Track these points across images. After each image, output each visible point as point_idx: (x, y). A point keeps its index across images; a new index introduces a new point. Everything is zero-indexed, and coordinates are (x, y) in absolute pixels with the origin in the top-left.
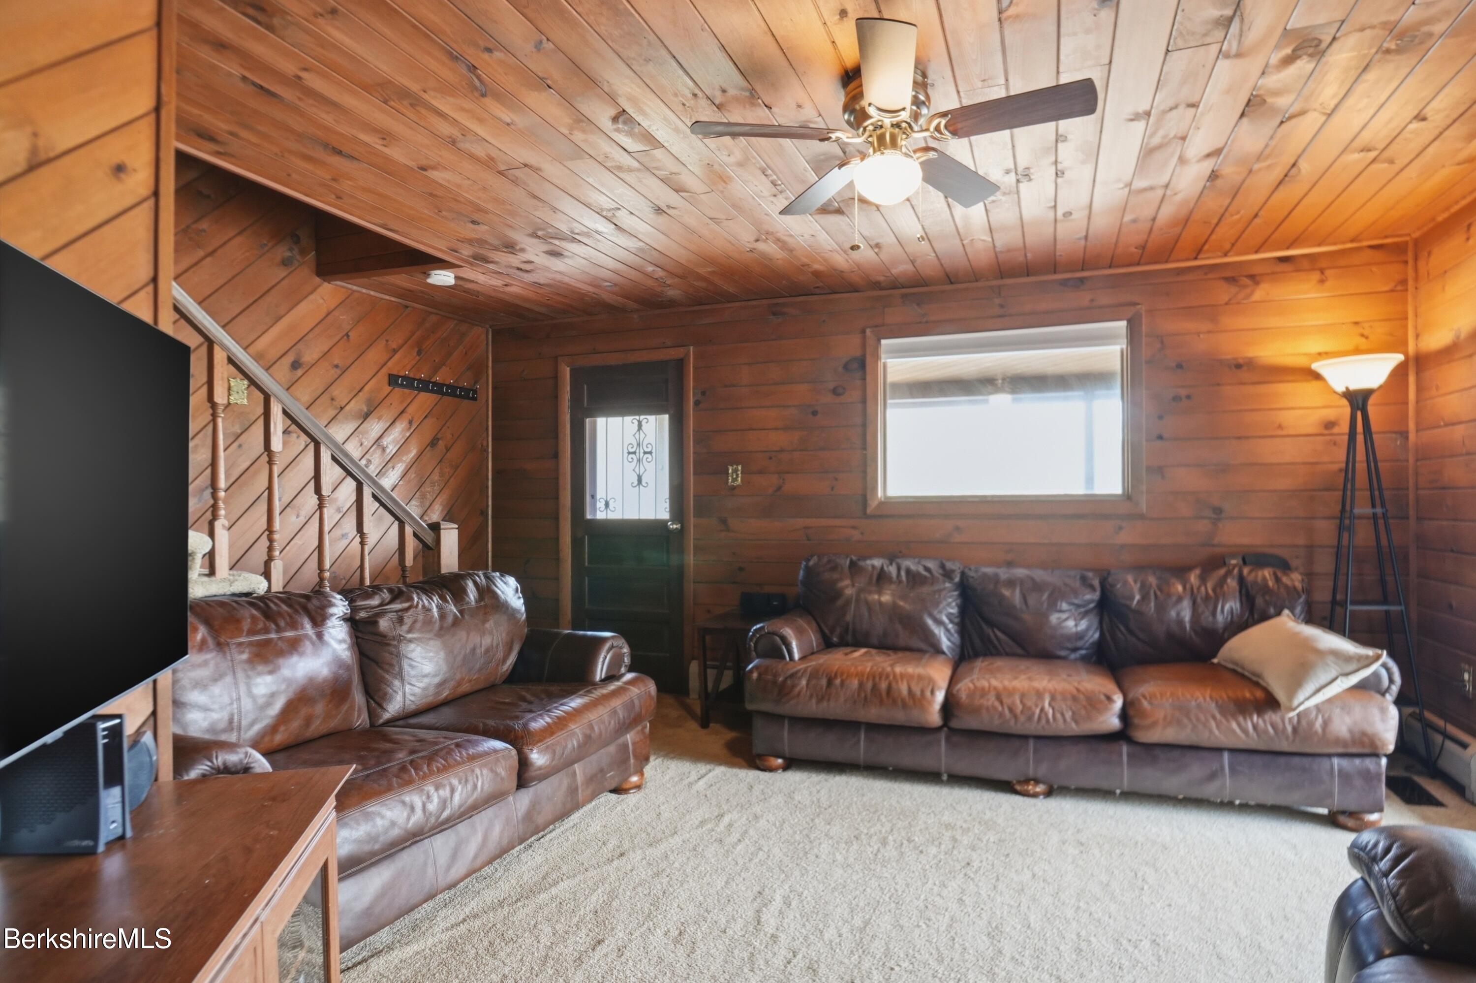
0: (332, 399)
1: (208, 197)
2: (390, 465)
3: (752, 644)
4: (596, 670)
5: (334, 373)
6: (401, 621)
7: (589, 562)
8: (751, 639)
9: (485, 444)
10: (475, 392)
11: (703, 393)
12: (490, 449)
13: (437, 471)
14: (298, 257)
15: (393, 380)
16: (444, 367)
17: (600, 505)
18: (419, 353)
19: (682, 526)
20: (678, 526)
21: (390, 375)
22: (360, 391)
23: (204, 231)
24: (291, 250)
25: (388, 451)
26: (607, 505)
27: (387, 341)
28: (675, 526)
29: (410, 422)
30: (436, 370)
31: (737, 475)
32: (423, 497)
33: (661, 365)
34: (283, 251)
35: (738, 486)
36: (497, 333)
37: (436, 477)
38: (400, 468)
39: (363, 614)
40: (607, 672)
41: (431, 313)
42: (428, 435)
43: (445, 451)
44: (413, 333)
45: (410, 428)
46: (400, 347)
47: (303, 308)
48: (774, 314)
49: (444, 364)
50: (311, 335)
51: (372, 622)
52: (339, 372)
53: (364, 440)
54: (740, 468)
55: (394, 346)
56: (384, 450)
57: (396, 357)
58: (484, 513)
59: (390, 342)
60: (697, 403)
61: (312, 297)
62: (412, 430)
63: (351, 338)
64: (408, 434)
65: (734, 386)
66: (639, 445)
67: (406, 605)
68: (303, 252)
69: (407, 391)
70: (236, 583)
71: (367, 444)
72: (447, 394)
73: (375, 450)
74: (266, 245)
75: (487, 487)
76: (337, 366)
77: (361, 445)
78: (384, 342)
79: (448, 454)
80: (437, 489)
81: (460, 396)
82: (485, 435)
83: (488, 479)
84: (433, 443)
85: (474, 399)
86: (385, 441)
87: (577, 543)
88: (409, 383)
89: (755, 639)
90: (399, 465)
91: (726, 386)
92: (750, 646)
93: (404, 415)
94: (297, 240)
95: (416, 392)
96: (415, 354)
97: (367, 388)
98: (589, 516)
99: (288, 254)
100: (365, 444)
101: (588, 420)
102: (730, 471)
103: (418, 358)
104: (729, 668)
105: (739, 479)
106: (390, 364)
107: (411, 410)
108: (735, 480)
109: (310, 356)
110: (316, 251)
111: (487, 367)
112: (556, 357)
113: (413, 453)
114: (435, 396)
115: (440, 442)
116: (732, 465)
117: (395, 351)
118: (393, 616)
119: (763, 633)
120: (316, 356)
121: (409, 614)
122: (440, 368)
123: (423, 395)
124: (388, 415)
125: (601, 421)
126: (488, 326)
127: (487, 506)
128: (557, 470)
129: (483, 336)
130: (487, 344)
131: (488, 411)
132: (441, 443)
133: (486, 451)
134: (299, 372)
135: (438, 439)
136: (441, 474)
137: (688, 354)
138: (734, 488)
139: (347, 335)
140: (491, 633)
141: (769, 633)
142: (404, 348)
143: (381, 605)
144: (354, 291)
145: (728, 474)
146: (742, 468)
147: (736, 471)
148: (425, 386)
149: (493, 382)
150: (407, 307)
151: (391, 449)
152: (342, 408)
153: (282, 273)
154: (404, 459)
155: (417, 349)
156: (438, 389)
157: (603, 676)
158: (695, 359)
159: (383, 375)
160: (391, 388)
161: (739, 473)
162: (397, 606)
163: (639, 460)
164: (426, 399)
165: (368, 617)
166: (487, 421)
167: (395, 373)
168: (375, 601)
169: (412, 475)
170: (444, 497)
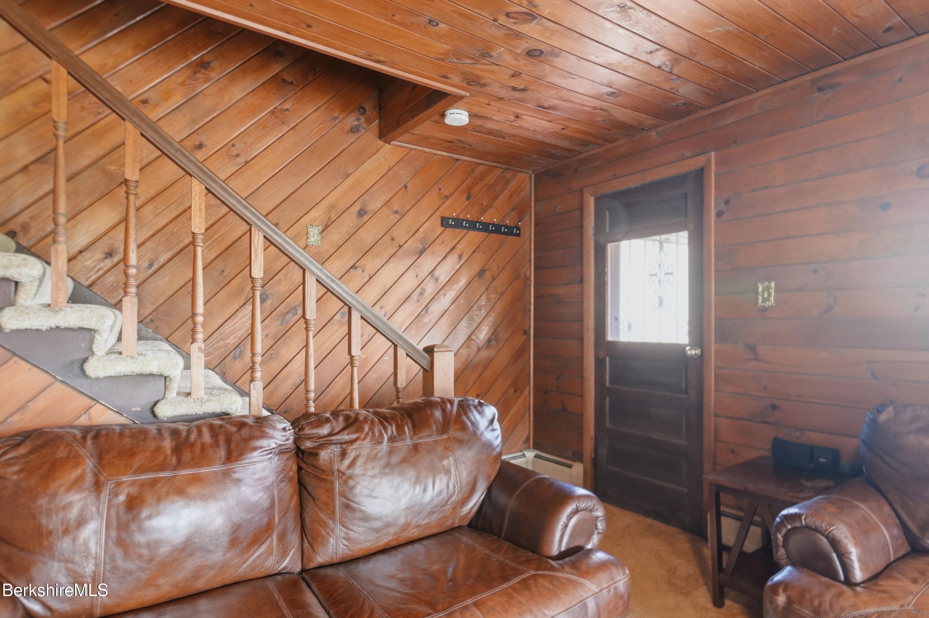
0: (392, 240)
1: (292, 83)
2: (442, 292)
3: (779, 536)
4: (552, 541)
5: (394, 218)
6: (343, 454)
7: (610, 383)
8: (778, 529)
9: (528, 273)
10: (518, 229)
11: (727, 202)
12: (532, 278)
13: (484, 298)
14: (364, 125)
15: (444, 222)
16: (490, 210)
17: (623, 327)
18: (468, 198)
19: (702, 352)
20: (698, 352)
21: (442, 218)
22: (416, 232)
23: (288, 110)
24: (358, 119)
25: (440, 280)
26: (630, 327)
27: (440, 189)
28: (693, 352)
29: (460, 257)
30: (483, 212)
31: (769, 295)
32: (471, 319)
33: (680, 180)
34: (351, 120)
35: (771, 307)
36: (538, 177)
37: (483, 302)
38: (451, 295)
39: (309, 444)
40: (568, 543)
41: (480, 164)
42: (475, 268)
43: (491, 280)
44: (463, 182)
45: (459, 262)
46: (451, 194)
47: (368, 165)
48: (820, 90)
49: (491, 207)
50: (374, 188)
51: (313, 453)
52: (398, 217)
53: (419, 272)
54: (773, 285)
55: (446, 193)
56: (437, 280)
57: (448, 202)
58: (526, 333)
59: (442, 191)
60: (719, 214)
61: (375, 157)
62: (462, 263)
63: (408, 188)
64: (458, 266)
65: (766, 188)
66: (660, 266)
67: (354, 436)
68: (369, 121)
69: (458, 230)
70: (208, 404)
71: (422, 276)
72: (492, 232)
73: (430, 279)
74: (337, 117)
75: (530, 311)
76: (396, 212)
77: (417, 276)
78: (437, 190)
79: (494, 283)
80: (484, 312)
81: (504, 233)
82: (528, 264)
83: (530, 304)
84: (481, 274)
85: (518, 235)
86: (437, 273)
87: (599, 363)
88: (458, 223)
89: (784, 531)
90: (451, 292)
91: (755, 190)
92: (777, 538)
93: (454, 250)
94: (362, 110)
95: (465, 231)
96: (465, 199)
97: (422, 229)
98: (610, 338)
99: (356, 123)
100: (420, 276)
101: (610, 246)
102: (760, 289)
103: (467, 202)
104: (756, 525)
105: (772, 299)
106: (442, 208)
107: (460, 247)
108: (765, 300)
109: (374, 205)
110: (380, 119)
111: (531, 207)
112: (582, 190)
113: (463, 282)
114: (482, 234)
115: (487, 272)
116: (762, 282)
117: (447, 197)
118: (337, 449)
119: (798, 524)
120: (378, 205)
121: (354, 447)
122: (487, 209)
123: (472, 234)
124: (440, 250)
125: (625, 245)
126: (531, 172)
127: (530, 327)
128: (582, 294)
129: (527, 181)
130: (530, 187)
131: (530, 245)
132: (488, 274)
133: (529, 279)
134: (365, 218)
135: (485, 271)
136: (488, 299)
137: (709, 161)
138: (764, 309)
139: (406, 187)
140: (448, 472)
141: (808, 527)
142: (454, 194)
143: (330, 435)
144: (411, 149)
145: (757, 292)
146: (776, 286)
147: (768, 289)
148: (472, 225)
149: (535, 220)
150: (458, 160)
151: (443, 279)
152: (400, 247)
153: (352, 138)
154: (454, 287)
155: (466, 195)
156: (485, 227)
157: (563, 548)
158: (716, 165)
159: (436, 219)
160: (443, 228)
161: (772, 291)
162: (345, 437)
163: (660, 282)
164: (474, 236)
165: (313, 448)
166: (530, 253)
167: (447, 215)
168: (325, 430)
169: (461, 301)
170: (491, 319)
